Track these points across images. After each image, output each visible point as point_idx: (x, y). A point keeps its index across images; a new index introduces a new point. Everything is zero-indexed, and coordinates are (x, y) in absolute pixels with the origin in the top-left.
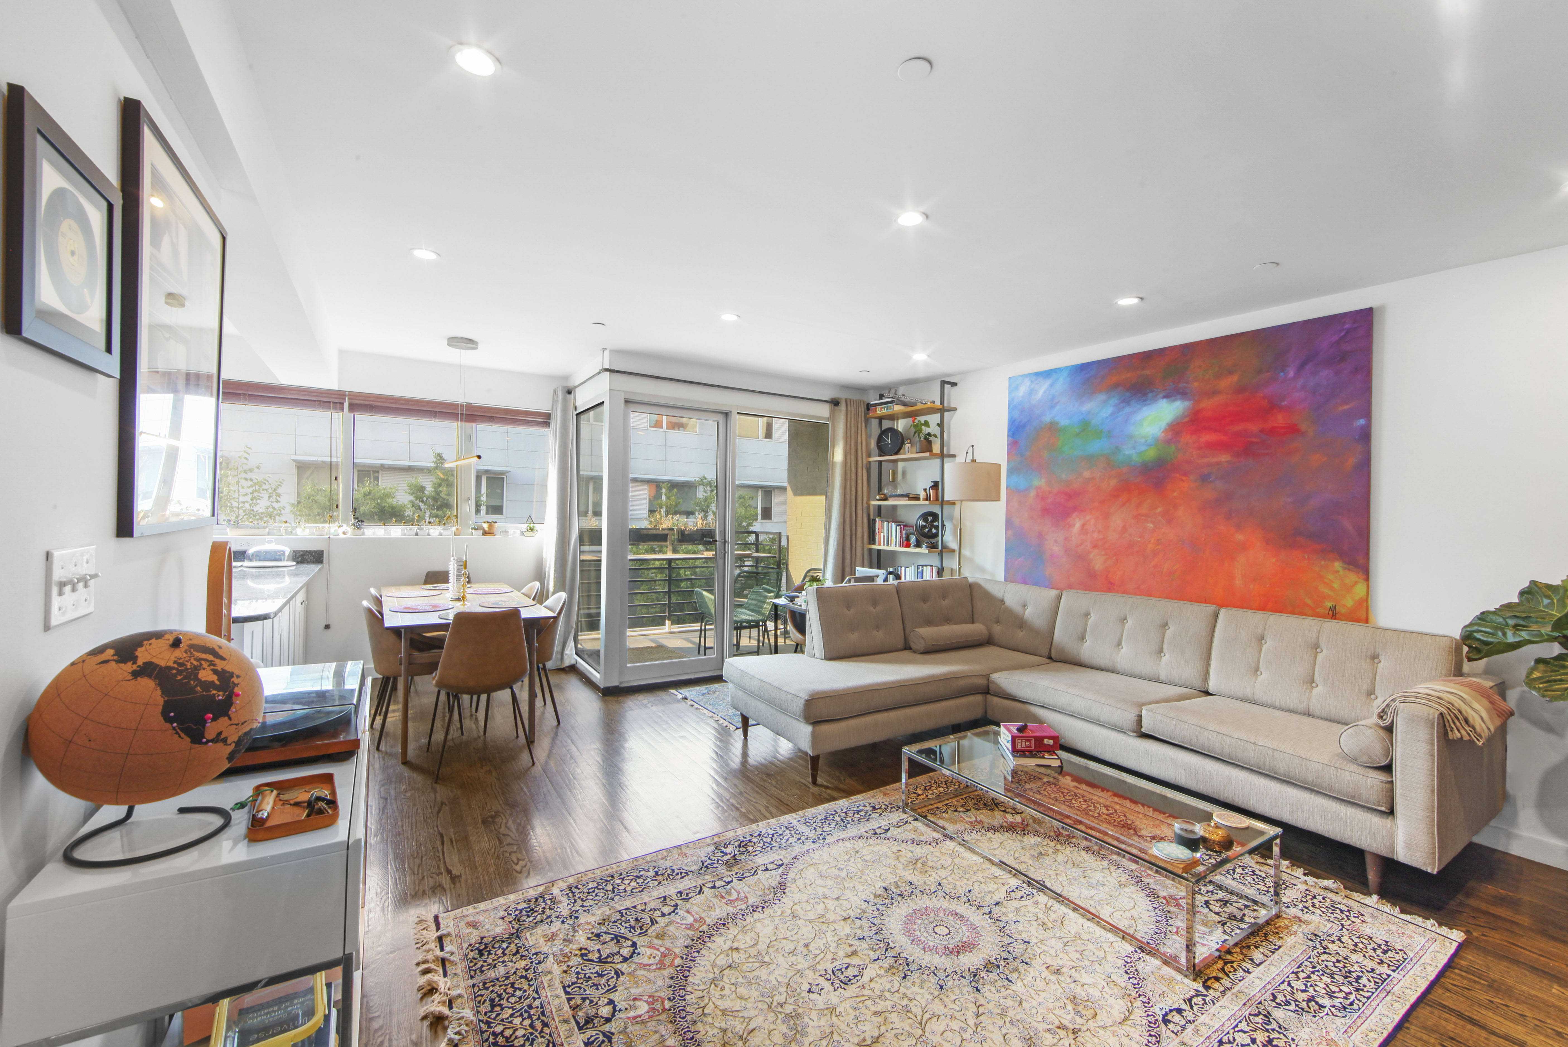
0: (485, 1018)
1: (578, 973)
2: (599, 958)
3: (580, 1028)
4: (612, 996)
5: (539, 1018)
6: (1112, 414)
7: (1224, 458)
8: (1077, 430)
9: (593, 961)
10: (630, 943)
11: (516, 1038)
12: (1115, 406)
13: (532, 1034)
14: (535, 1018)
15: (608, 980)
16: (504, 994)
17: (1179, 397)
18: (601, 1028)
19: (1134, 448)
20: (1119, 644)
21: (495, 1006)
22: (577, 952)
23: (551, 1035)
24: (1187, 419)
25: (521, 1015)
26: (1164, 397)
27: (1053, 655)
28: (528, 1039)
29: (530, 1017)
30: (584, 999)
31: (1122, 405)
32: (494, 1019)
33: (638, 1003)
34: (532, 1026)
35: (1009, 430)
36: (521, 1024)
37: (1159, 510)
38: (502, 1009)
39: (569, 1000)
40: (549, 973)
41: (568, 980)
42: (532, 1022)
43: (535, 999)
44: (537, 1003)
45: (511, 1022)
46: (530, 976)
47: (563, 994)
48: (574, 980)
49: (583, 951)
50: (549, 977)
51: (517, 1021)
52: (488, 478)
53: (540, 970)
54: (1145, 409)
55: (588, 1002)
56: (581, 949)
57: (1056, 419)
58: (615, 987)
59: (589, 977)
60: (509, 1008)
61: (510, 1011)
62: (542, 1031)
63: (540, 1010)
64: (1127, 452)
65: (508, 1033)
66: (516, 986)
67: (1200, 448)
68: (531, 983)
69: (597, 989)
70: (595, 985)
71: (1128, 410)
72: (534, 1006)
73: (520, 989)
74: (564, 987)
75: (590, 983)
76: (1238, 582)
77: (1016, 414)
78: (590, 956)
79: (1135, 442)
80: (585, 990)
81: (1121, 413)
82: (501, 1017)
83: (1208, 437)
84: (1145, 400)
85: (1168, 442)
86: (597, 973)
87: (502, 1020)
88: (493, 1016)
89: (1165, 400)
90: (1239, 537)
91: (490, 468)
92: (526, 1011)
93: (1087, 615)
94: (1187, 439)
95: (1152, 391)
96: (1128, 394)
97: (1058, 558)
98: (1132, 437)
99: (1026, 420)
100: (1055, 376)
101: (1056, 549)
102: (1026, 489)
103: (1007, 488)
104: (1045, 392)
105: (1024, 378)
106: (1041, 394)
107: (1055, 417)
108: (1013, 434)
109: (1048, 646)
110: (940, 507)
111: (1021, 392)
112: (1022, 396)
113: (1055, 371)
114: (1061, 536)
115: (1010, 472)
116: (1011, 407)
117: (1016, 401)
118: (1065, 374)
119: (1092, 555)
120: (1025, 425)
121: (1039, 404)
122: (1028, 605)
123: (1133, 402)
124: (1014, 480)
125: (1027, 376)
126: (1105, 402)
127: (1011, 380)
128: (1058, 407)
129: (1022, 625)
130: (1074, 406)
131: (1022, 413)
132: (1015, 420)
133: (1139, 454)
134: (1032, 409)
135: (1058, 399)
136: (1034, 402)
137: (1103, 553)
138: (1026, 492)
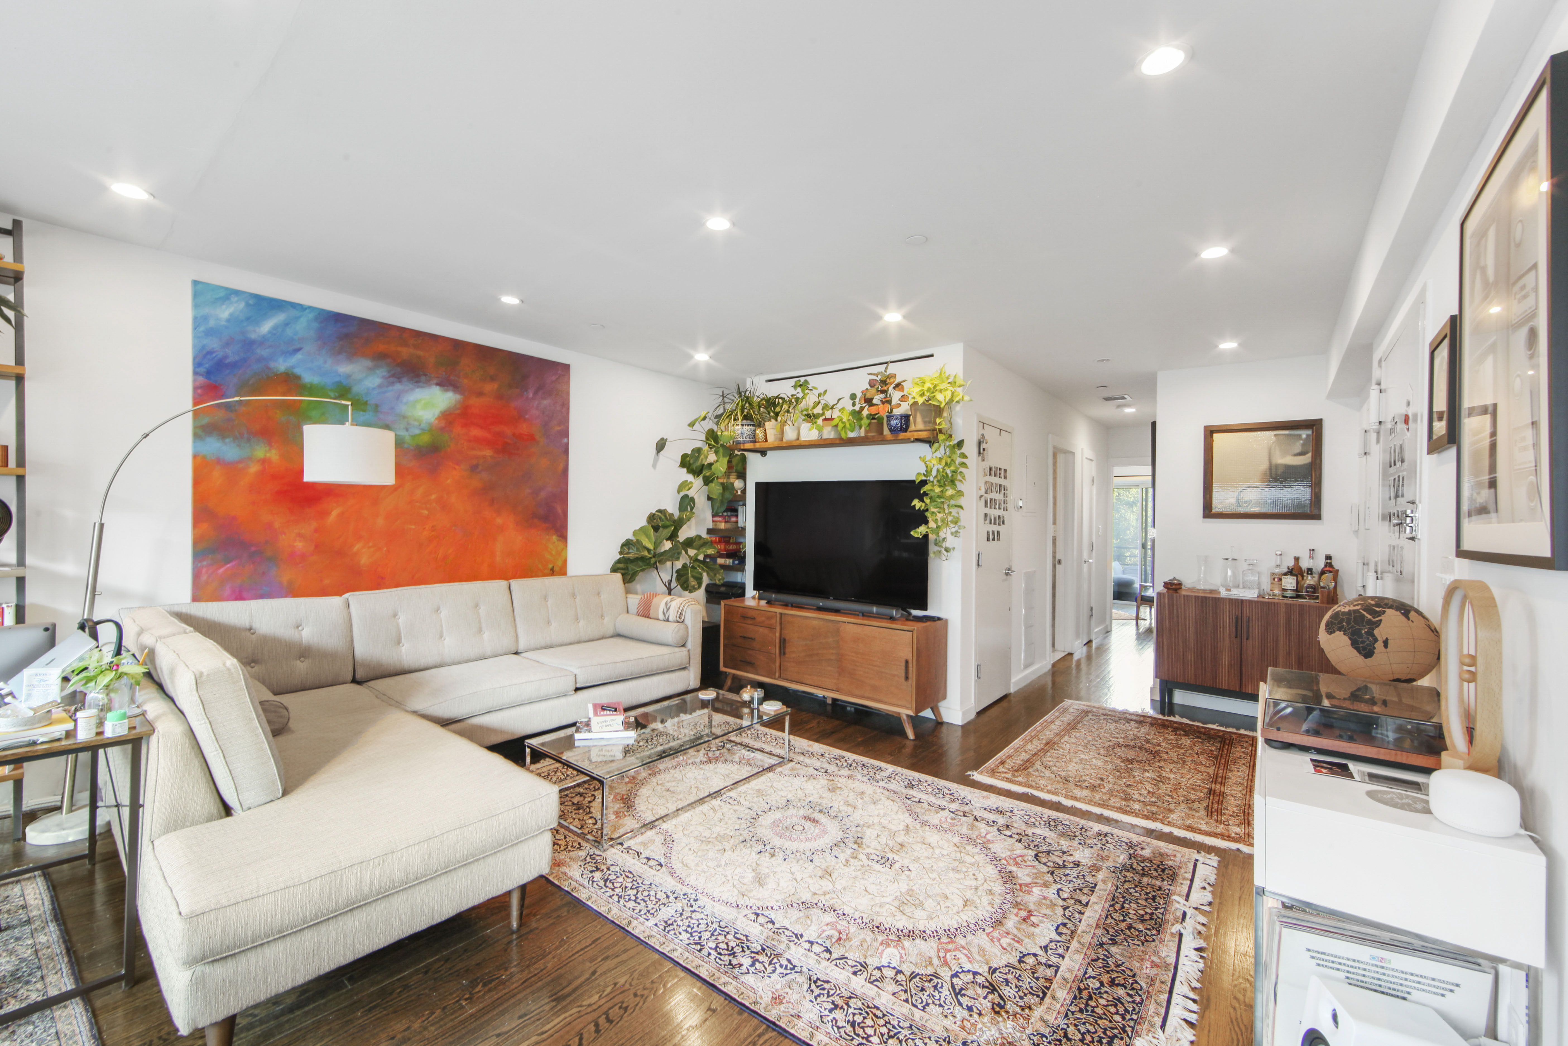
0: (1124, 1036)
1: (1021, 998)
2: (992, 992)
3: (1058, 968)
4: (1016, 964)
5: (1081, 998)
6: (380, 386)
7: (488, 453)
9: (1000, 996)
10: (955, 980)
11: (1108, 1001)
12: (383, 377)
13: (1095, 994)
14: (1084, 1001)
15: (1006, 974)
16: (1095, 1040)
17: (451, 388)
18: (1044, 954)
19: (407, 430)
21: (1109, 1037)
22: (1003, 1014)
23: (1082, 981)
24: (458, 412)
25: (1093, 1011)
26: (437, 384)
27: (359, 674)
28: (1100, 993)
29: (1087, 1005)
30: (1037, 979)
31: (392, 379)
32: (1116, 1028)
33: (1005, 945)
34: (1090, 998)
36: (1097, 1007)
37: (433, 497)
38: (1105, 1029)
39: (1048, 988)
40: (1042, 1019)
41: (1033, 1000)
42: (1088, 1000)
43: (1073, 1013)
44: (1073, 1008)
45: (1105, 1014)
46: (1062, 1033)
47: (1048, 995)
48: (1029, 996)
49: (997, 1009)
50: (1046, 1017)
51: (1099, 1011)
53: (1048, 1030)
54: (417, 390)
55: (1035, 975)
56: (997, 1013)
57: (298, 371)
58: (1006, 966)
59: (1016, 987)
60: (1098, 1025)
61: (1100, 1022)
62: (1086, 989)
63: (1076, 1002)
65: (1113, 1010)
66: (1080, 1036)
67: (469, 441)
68: (1065, 1027)
69: (1020, 976)
70: (1019, 980)
71: (398, 387)
72: (1078, 1009)
73: (1079, 1030)
74: (1042, 999)
75: (1020, 984)
76: (498, 559)
78: (997, 1000)
79: (408, 424)
80: (1030, 983)
81: (390, 388)
82: (1110, 1025)
83: (476, 432)
84: (417, 382)
85: (442, 430)
86: (1007, 985)
87: (1110, 1021)
88: (1116, 1031)
89: (438, 387)
90: (499, 521)
92: (1087, 1011)
93: (395, 615)
94: (458, 430)
95: (426, 375)
96: (399, 369)
97: (303, 557)
98: (404, 417)
99: (237, 358)
100: (294, 313)
101: (299, 545)
102: (240, 462)
103: (195, 457)
104: (275, 328)
105: (230, 294)
106: (266, 327)
107: (293, 367)
108: (208, 373)
109: (351, 668)
110: (12, 483)
111: (224, 313)
112: (228, 320)
113: (294, 305)
114: (308, 528)
115: (202, 431)
116: (202, 329)
117: (212, 323)
118: (311, 316)
119: (355, 549)
120: (234, 365)
121: (262, 342)
122: (304, 625)
123: (404, 379)
124: (214, 446)
125: (237, 293)
126: (371, 370)
127: (199, 287)
128: (299, 356)
129: (304, 652)
130: (325, 362)
131: (227, 344)
132: (210, 353)
133: (413, 437)
134: (249, 344)
135: (298, 346)
136: (253, 336)
137: (371, 544)
138: (241, 466)
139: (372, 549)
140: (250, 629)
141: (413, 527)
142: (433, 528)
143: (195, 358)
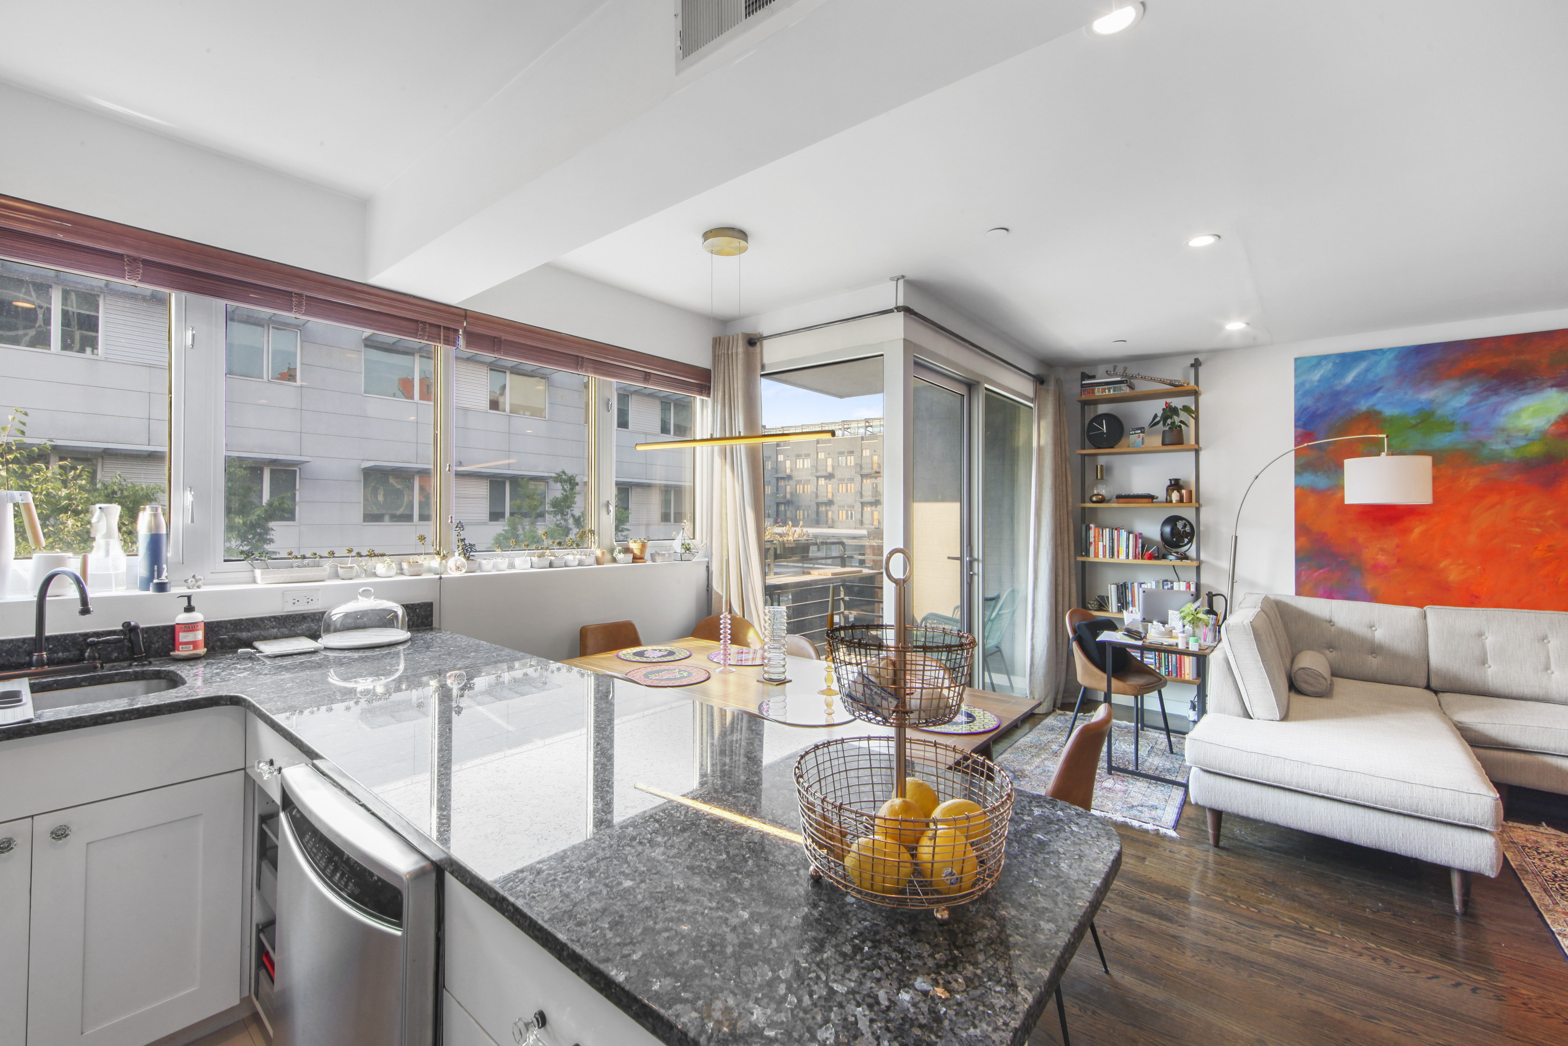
6: (1469, 404)
8: (1413, 422)
12: (1473, 394)
19: (1507, 443)
20: (1547, 668)
26: (1553, 386)
27: (1434, 683)
31: (1485, 394)
35: (1297, 420)
37: (1549, 513)
52: (273, 472)
54: (1522, 398)
57: (1378, 408)
64: (1494, 447)
71: (1494, 399)
77: (1309, 402)
79: (1509, 436)
81: (1483, 403)
85: (1561, 436)
89: (1554, 389)
91: (280, 457)
93: (1480, 635)
95: (1534, 379)
96: (1495, 381)
97: (1385, 568)
98: (1503, 430)
99: (1326, 408)
100: (1374, 358)
101: (1381, 558)
102: (1329, 489)
103: (1296, 488)
104: (1357, 376)
105: (1321, 359)
106: (1350, 378)
107: (1374, 405)
108: (1305, 425)
109: (1424, 675)
110: (1194, 510)
111: (1316, 376)
112: (1319, 381)
113: (1374, 352)
114: (1391, 543)
115: (1301, 469)
116: (1300, 392)
117: (1307, 386)
118: (1391, 356)
119: (1442, 565)
120: (1324, 414)
121: (1347, 390)
122: (1377, 626)
123: (1503, 391)
124: (1309, 479)
125: (1326, 357)
126: (1458, 390)
127: (1299, 362)
128: (1380, 394)
129: (1375, 649)
130: (1406, 394)
131: (1318, 400)
132: (1307, 408)
133: (1517, 449)
134: (1335, 395)
135: (1379, 386)
136: (1339, 388)
137: (1461, 561)
138: (1330, 492)
139: (1463, 567)
140: (1330, 622)
141: (1519, 546)
142: (1550, 548)
143: (1295, 415)
